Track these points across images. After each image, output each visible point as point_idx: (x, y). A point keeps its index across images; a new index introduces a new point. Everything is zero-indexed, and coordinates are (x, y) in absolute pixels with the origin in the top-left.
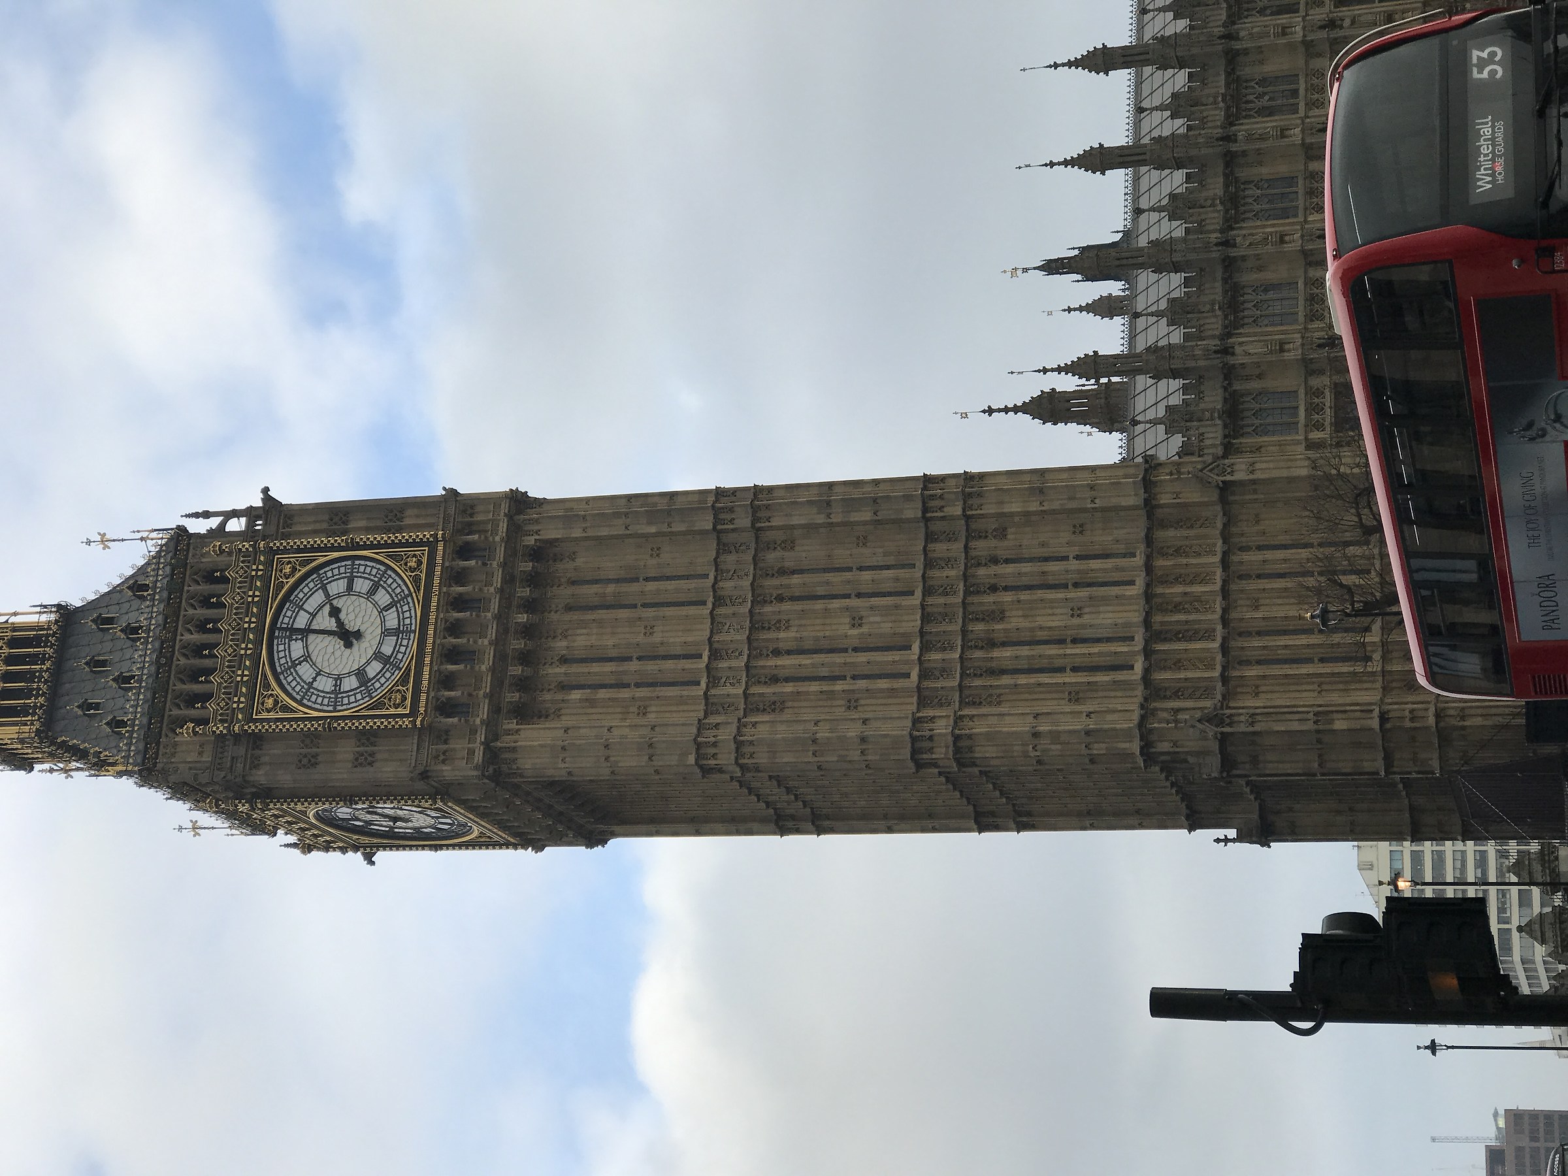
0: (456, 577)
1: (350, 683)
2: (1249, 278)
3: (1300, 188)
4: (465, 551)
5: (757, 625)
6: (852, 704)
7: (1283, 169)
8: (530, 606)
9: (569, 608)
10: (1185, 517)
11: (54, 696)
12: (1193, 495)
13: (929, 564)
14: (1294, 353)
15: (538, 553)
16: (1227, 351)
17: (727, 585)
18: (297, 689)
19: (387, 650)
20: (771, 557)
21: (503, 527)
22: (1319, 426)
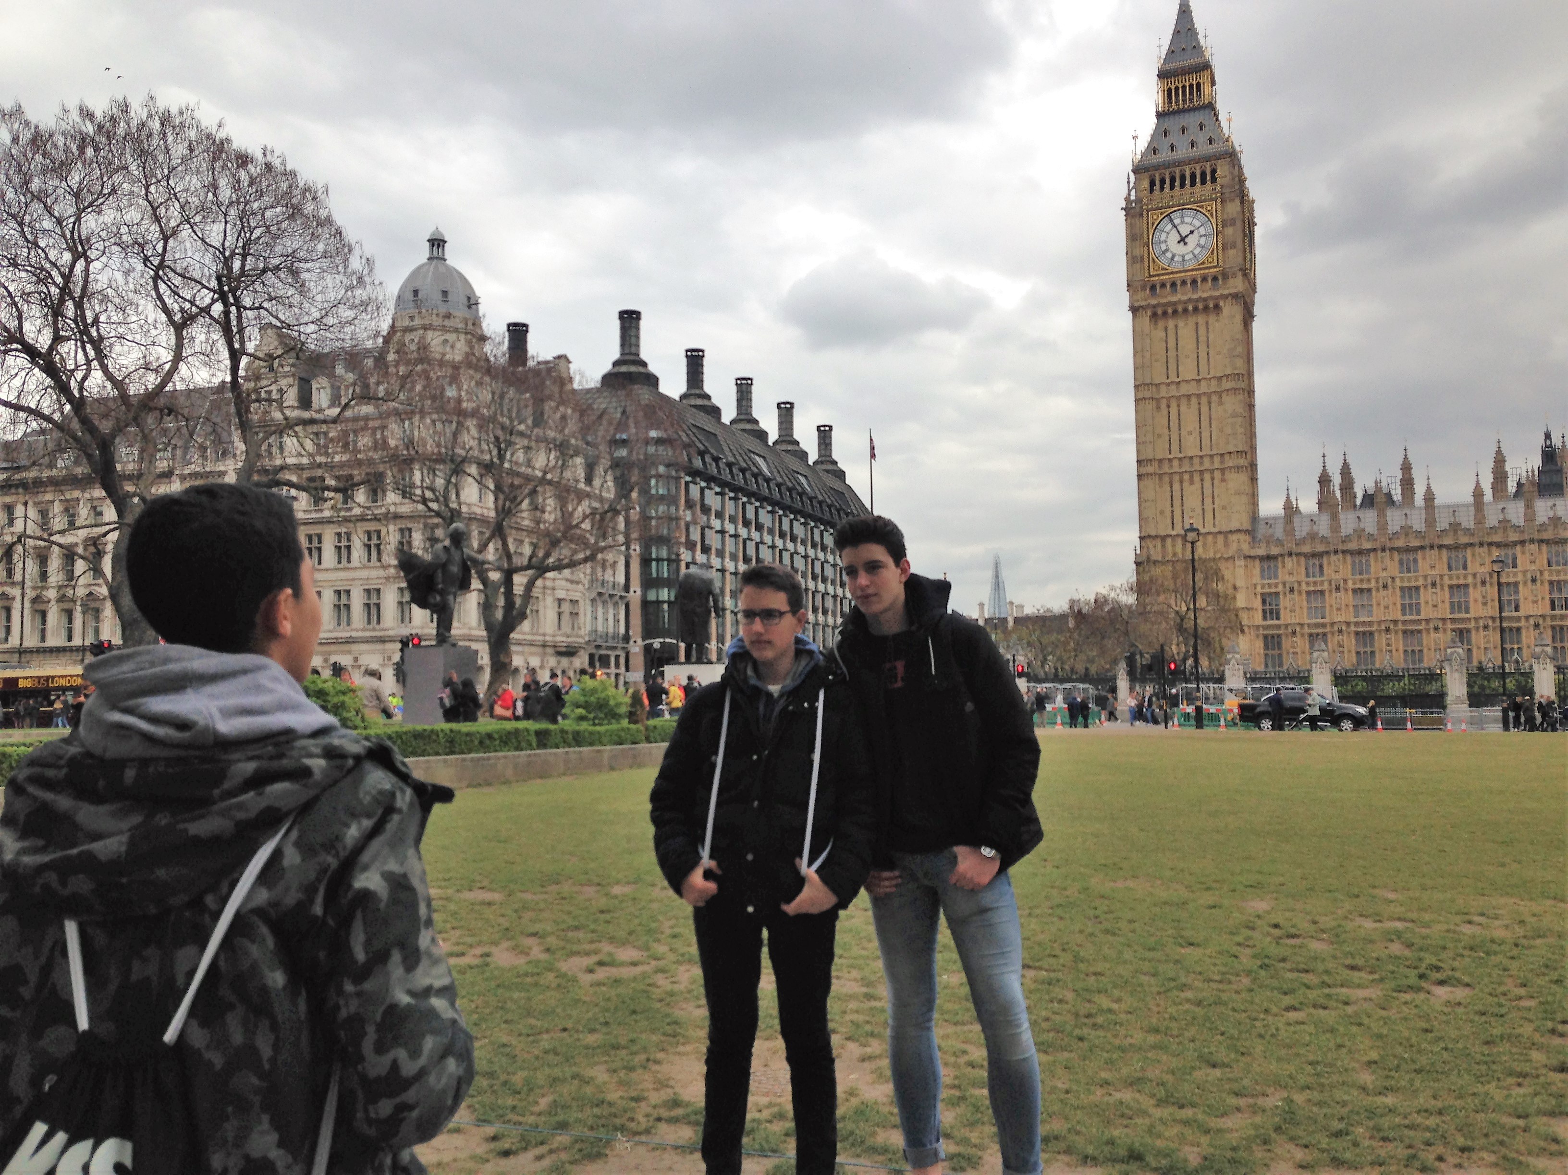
0: (1204, 279)
1: (1163, 247)
2: (1325, 561)
3: (1365, 576)
4: (1215, 279)
5: (1188, 397)
6: (1159, 436)
7: (1372, 569)
8: (1196, 309)
9: (1197, 324)
10: (1226, 544)
11: (1174, 113)
12: (1234, 547)
13: (1211, 456)
14: (1288, 578)
15: (1217, 307)
16: (1290, 554)
17: (1203, 383)
18: (1161, 226)
19: (1176, 259)
20: (1214, 398)
21: (1226, 292)
22: (1263, 587)
